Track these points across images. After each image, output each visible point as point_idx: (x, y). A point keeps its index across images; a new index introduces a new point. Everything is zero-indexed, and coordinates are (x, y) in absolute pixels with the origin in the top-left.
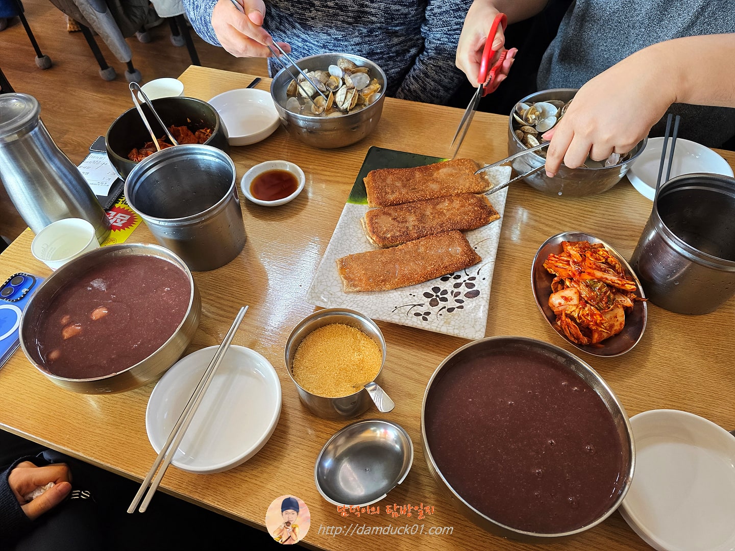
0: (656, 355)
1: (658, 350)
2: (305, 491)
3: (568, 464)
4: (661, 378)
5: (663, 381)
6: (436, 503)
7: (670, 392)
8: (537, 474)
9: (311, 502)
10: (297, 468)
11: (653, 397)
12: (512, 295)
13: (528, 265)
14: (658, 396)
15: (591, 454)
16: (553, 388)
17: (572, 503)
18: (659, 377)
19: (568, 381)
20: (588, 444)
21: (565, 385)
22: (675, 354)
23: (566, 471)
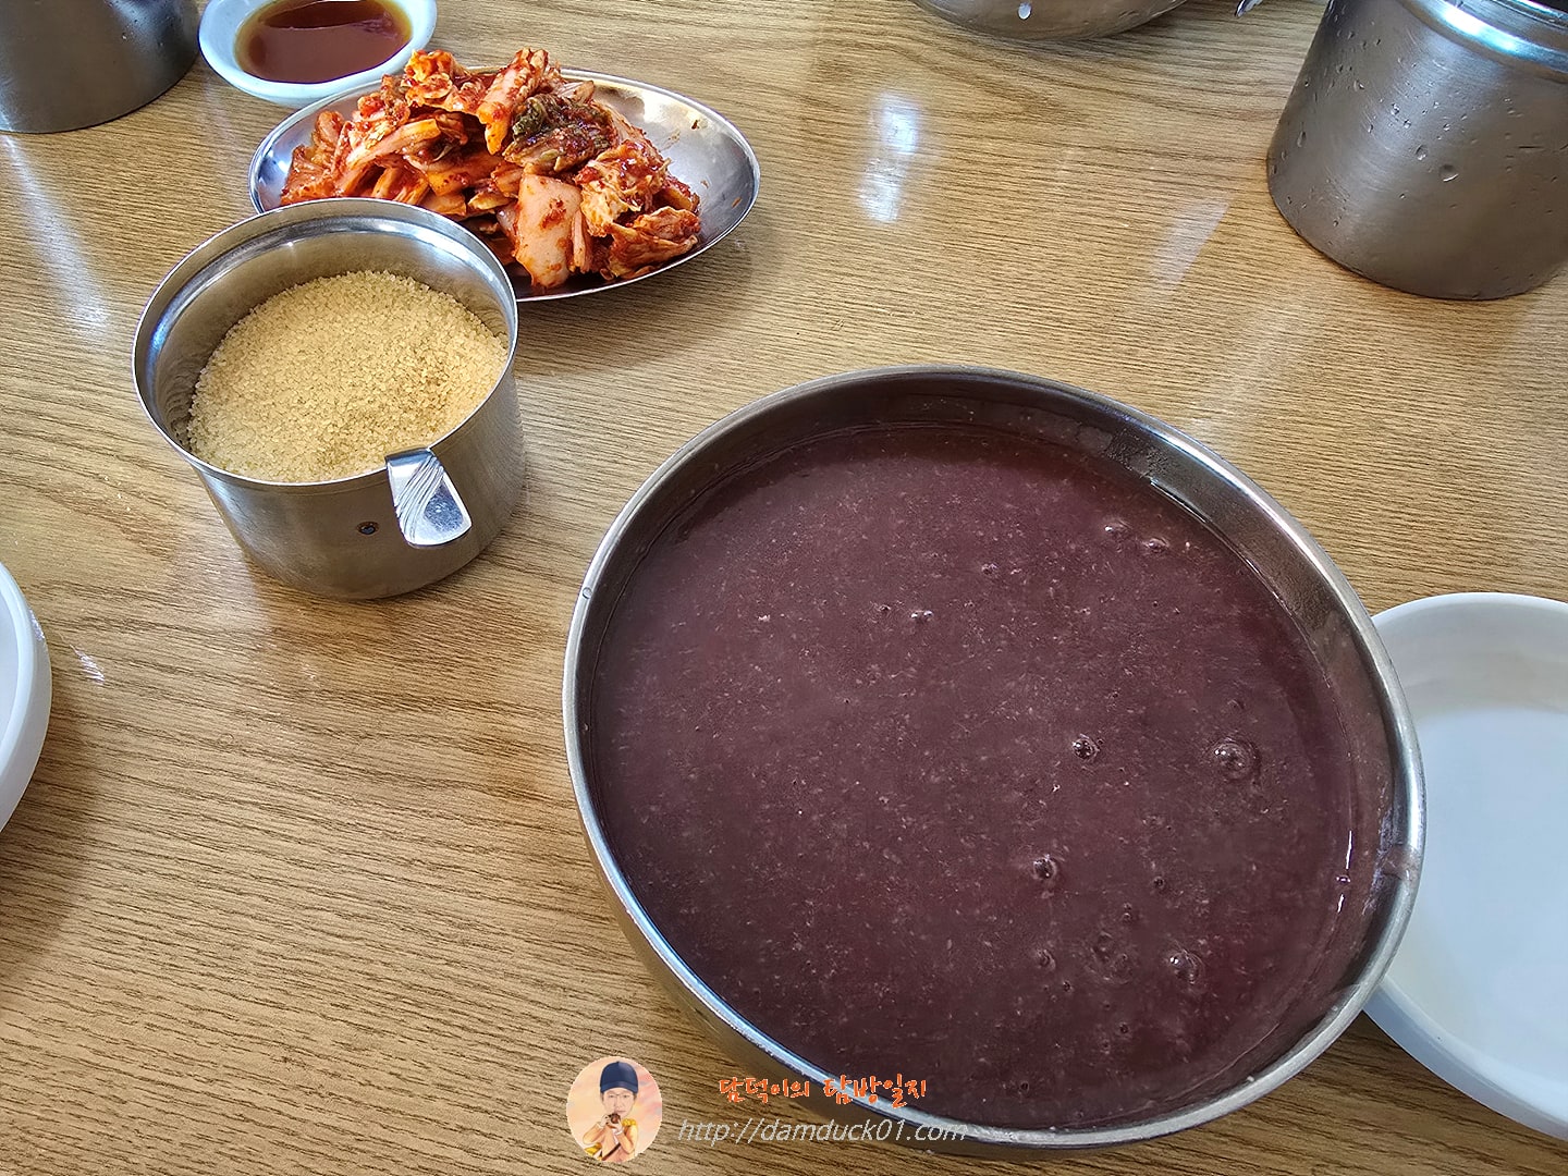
0: (1382, 432)
1: (1387, 416)
2: (143, 1032)
3: (1152, 823)
4: (1410, 502)
5: (1414, 511)
6: (657, 1019)
7: (1443, 545)
8: (1036, 877)
9: (166, 1072)
10: (118, 943)
11: (1389, 565)
12: (900, 280)
13: (945, 185)
14: (1404, 561)
15: (1235, 775)
16: (1073, 547)
17: (1183, 974)
18: (1400, 500)
19: (1125, 516)
20: (1218, 739)
21: (1114, 534)
22: (1443, 425)
23: (1144, 851)
